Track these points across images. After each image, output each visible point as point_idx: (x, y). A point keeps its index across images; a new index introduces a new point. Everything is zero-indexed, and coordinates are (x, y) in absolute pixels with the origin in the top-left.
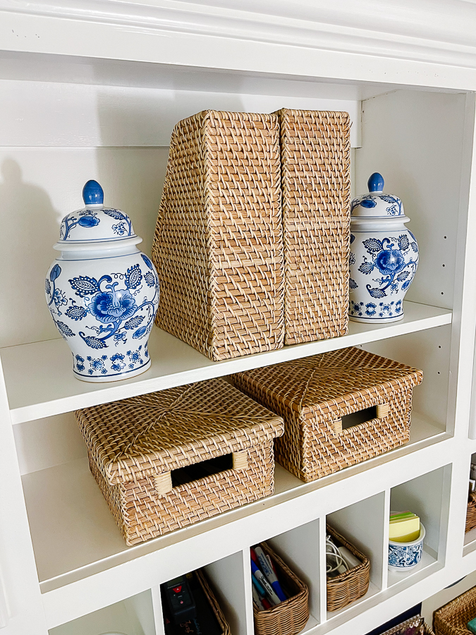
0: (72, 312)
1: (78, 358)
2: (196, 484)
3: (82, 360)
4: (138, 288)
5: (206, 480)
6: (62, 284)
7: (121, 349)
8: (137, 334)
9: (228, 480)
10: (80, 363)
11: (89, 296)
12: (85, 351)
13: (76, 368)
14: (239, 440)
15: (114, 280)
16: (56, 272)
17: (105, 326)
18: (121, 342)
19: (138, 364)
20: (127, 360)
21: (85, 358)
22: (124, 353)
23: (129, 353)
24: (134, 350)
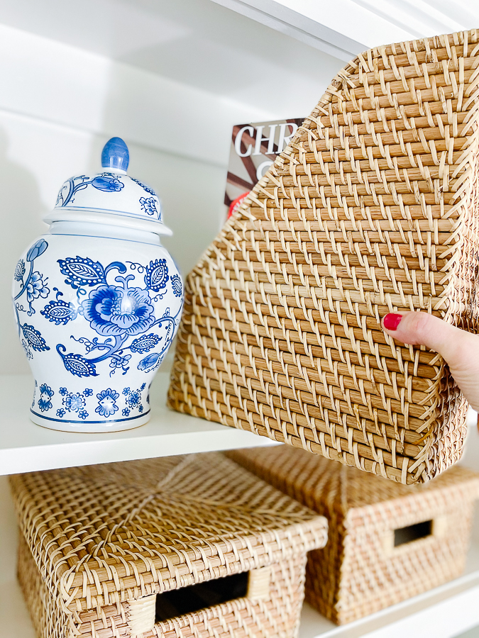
0: (55, 309)
1: (45, 389)
2: (191, 619)
3: (50, 393)
4: (162, 291)
5: (205, 614)
6: (47, 267)
7: (119, 382)
8: (145, 362)
9: (238, 616)
10: (45, 397)
11: (87, 288)
12: (58, 376)
13: (37, 409)
14: (268, 548)
15: (129, 271)
16: (39, 249)
17: (101, 340)
18: (119, 371)
19: (134, 412)
20: (122, 402)
21: (56, 390)
22: (120, 391)
23: (126, 391)
24: (134, 388)
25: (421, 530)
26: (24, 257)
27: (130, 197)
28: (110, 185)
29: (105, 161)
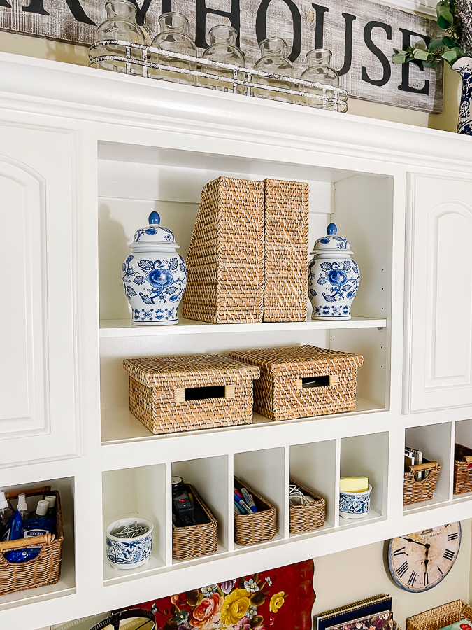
0: (137, 280)
1: (137, 311)
2: (200, 401)
3: (138, 312)
4: (175, 270)
5: (206, 401)
6: (134, 265)
7: (162, 306)
8: (172, 298)
9: (221, 404)
10: (137, 314)
11: (148, 271)
12: (141, 305)
13: (134, 319)
14: (229, 375)
15: (162, 264)
16: (130, 258)
17: (155, 289)
18: (162, 301)
19: (170, 318)
20: (165, 314)
21: (140, 311)
22: (164, 310)
23: (166, 310)
24: (169, 309)
25: (323, 381)
26: (125, 262)
27: (161, 235)
28: (151, 231)
29: (150, 222)
